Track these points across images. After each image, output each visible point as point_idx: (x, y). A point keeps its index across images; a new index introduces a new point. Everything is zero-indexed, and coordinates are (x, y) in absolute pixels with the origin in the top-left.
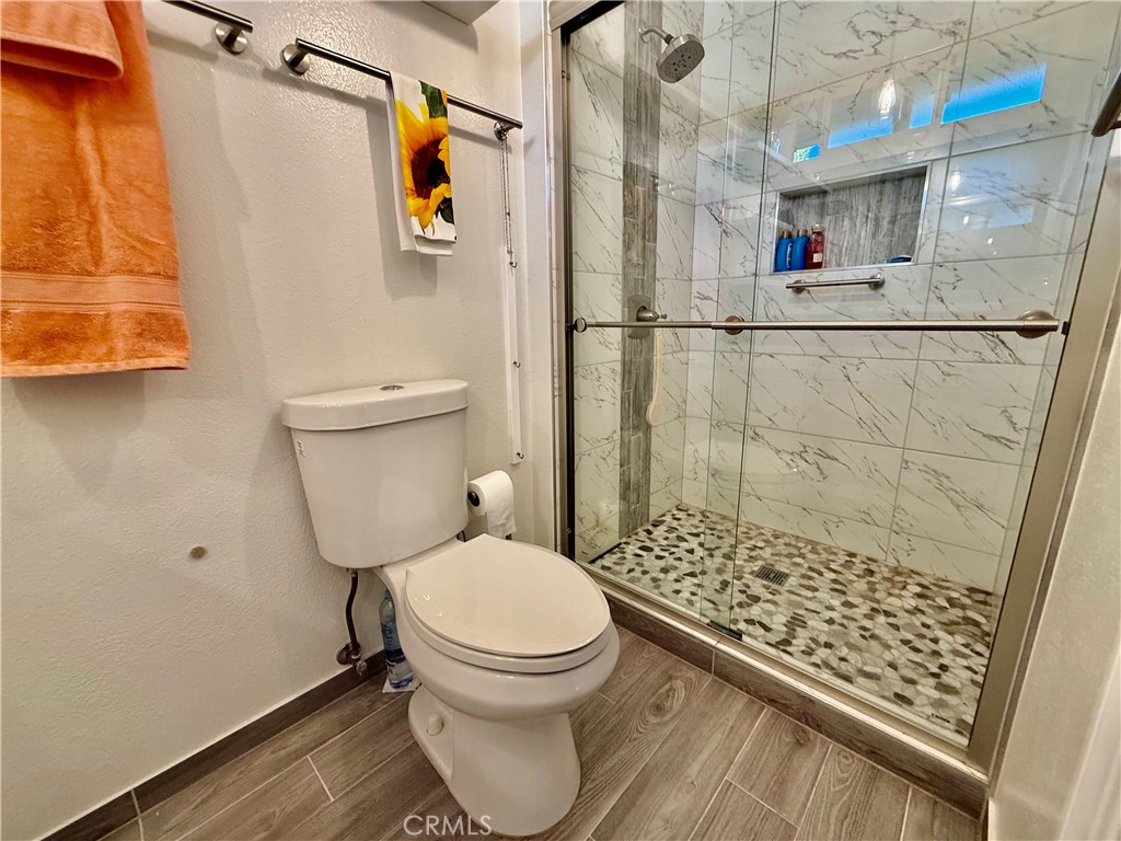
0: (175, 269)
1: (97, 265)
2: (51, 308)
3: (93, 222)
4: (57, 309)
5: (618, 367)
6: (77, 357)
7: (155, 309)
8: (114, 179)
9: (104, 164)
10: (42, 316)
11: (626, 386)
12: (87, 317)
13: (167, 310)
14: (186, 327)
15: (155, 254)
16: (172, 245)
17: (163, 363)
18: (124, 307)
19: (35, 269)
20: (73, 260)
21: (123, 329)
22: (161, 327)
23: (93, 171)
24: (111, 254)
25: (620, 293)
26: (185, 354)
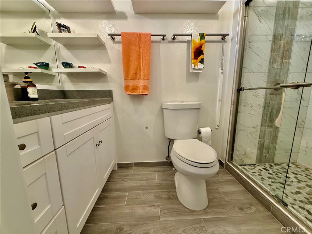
0: (149, 78)
1: (140, 78)
2: (134, 85)
3: (140, 72)
4: (135, 85)
5: (262, 104)
6: (136, 92)
7: (145, 85)
8: (144, 65)
9: (143, 63)
10: (133, 86)
11: (265, 111)
12: (138, 86)
13: (147, 85)
14: (149, 88)
15: (147, 76)
16: (149, 74)
17: (145, 93)
18: (142, 85)
19: (133, 79)
20: (138, 78)
21: (141, 88)
22: (146, 88)
23: (141, 65)
24: (142, 77)
25: (266, 79)
26: (148, 92)
